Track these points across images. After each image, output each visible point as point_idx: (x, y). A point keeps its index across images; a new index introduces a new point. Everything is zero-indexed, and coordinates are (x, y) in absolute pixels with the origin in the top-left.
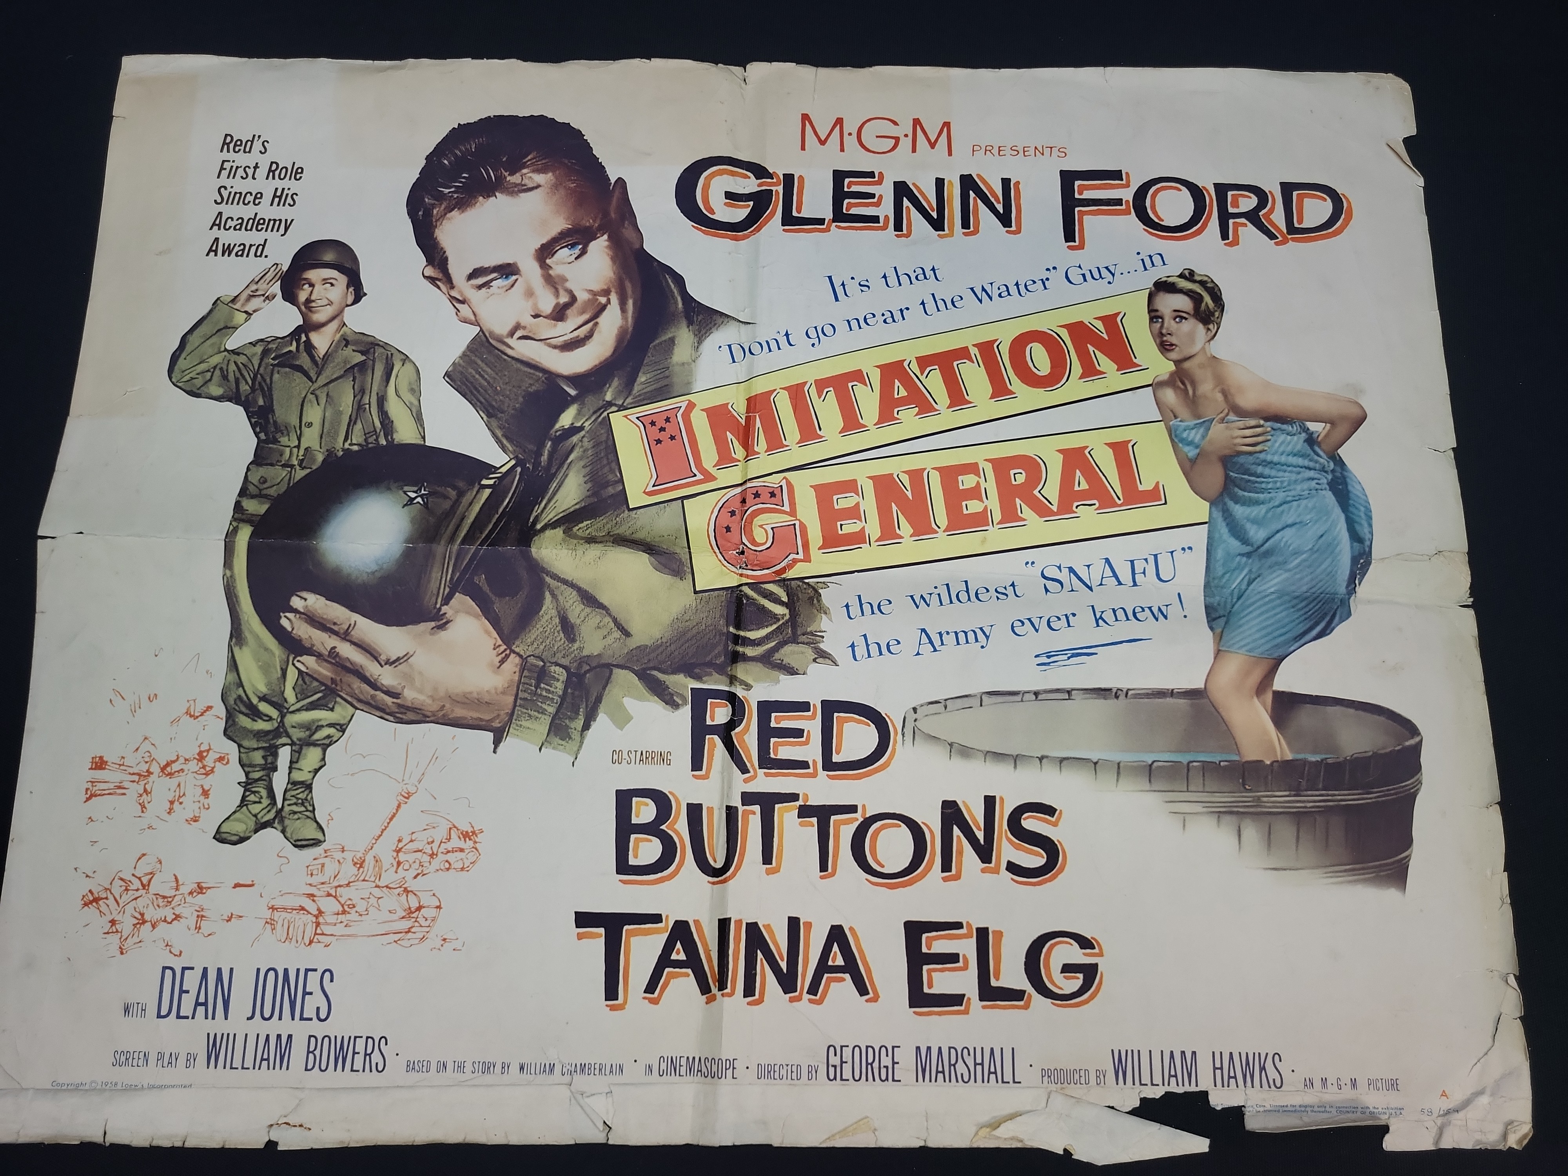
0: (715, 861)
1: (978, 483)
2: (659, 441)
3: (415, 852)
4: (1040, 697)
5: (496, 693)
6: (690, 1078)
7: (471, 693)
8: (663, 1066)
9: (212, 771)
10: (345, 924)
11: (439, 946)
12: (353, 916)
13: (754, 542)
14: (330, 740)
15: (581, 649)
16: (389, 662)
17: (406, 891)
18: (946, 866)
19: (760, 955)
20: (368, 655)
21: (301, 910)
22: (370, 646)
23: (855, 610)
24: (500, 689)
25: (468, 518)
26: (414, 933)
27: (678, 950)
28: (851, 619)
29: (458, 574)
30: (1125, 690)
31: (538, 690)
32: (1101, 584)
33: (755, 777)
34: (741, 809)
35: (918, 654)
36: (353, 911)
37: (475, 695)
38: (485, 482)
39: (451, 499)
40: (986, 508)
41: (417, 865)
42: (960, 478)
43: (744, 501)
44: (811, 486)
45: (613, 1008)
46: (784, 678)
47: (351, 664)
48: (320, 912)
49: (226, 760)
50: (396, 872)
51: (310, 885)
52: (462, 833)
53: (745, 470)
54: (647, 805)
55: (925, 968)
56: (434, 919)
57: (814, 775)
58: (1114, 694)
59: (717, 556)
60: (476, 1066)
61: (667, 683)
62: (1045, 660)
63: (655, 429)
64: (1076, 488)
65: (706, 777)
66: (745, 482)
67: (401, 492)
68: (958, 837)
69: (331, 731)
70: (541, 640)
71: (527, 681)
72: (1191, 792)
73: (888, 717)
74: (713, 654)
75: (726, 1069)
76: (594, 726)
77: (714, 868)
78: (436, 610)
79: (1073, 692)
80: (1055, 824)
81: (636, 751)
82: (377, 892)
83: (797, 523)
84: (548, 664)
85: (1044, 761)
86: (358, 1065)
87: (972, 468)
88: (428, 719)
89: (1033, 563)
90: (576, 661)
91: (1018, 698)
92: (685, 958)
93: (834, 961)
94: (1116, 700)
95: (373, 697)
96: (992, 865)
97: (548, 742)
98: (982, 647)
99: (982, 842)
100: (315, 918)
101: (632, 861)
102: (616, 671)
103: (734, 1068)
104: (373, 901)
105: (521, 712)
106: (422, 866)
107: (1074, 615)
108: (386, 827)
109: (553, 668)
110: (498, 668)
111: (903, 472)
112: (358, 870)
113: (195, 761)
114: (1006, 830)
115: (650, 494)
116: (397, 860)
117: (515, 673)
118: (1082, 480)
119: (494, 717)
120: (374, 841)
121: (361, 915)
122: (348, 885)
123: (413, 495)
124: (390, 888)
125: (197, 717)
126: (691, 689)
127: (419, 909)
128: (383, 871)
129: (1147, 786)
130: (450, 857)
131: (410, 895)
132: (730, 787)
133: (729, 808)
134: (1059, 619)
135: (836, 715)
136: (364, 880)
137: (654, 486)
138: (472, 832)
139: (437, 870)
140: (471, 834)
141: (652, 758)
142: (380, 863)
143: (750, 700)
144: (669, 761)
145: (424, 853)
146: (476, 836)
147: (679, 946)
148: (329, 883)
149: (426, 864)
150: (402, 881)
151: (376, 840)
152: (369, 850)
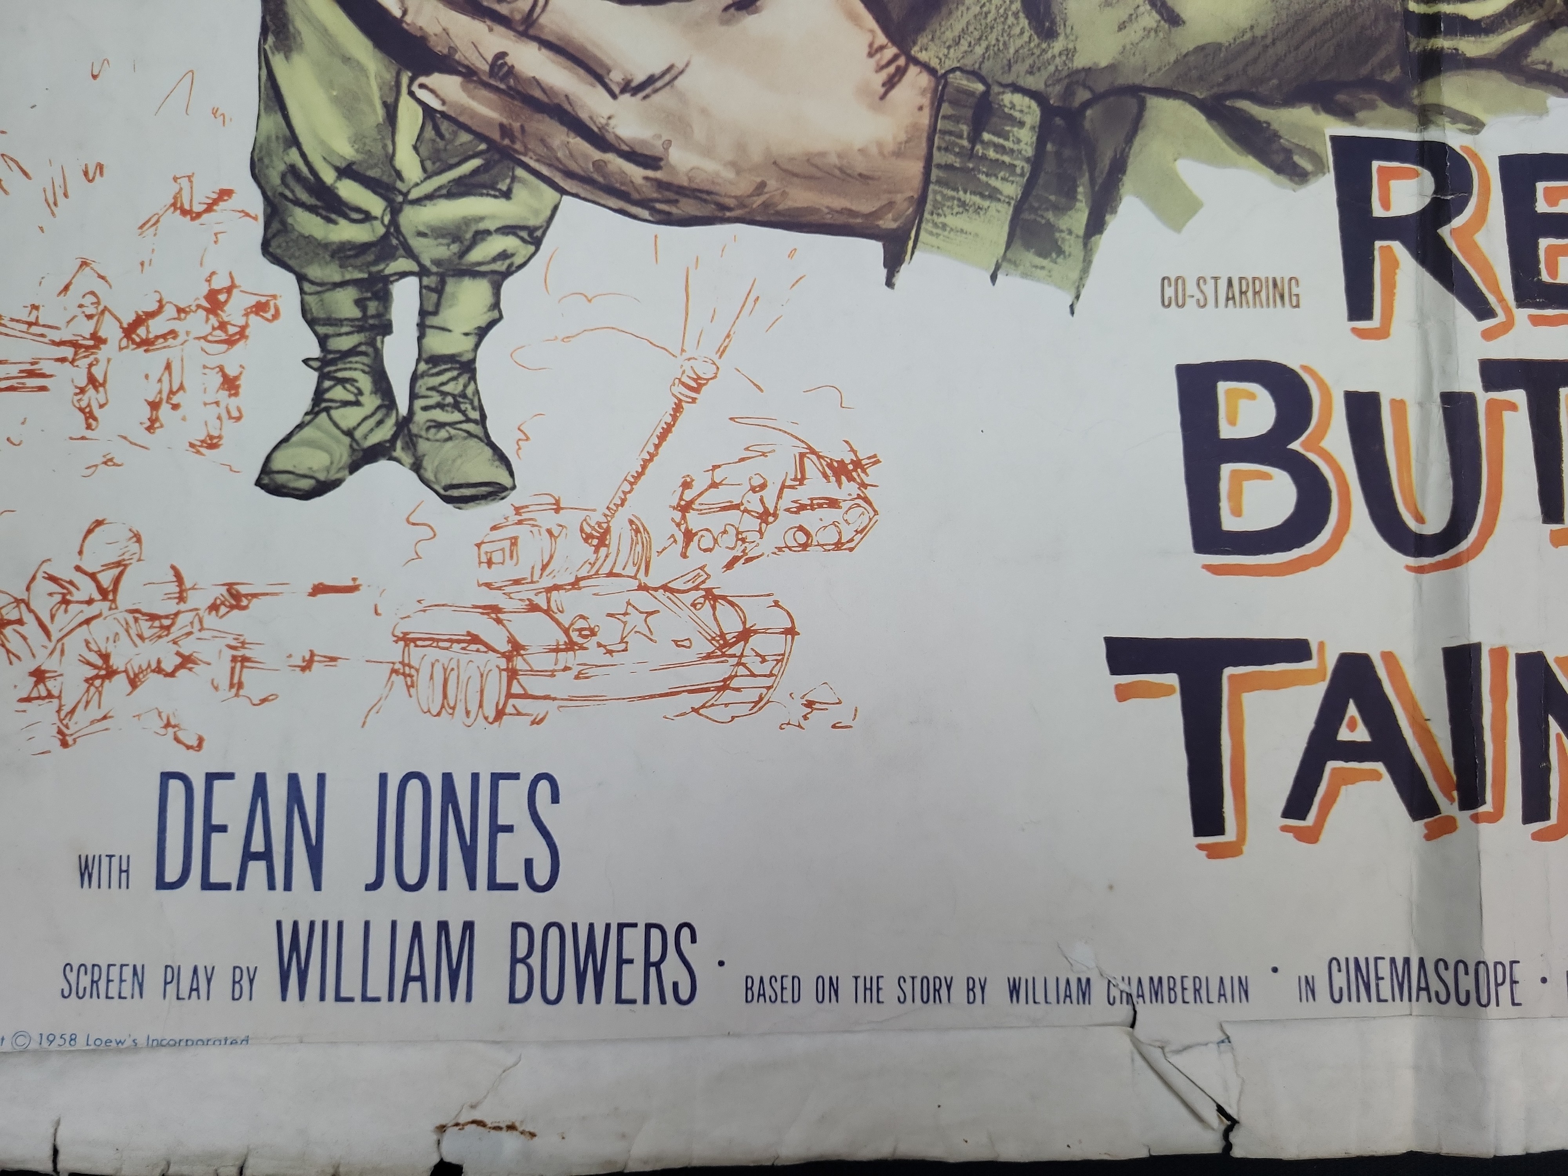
0: (1420, 519)
3: (724, 509)
5: (881, 153)
6: (1403, 1006)
7: (823, 154)
8: (1340, 980)
9: (242, 333)
10: (574, 672)
11: (797, 717)
12: (592, 654)
14: (508, 262)
15: (1069, 53)
16: (630, 88)
17: (711, 597)
19: (1554, 724)
20: (582, 72)
21: (469, 642)
22: (583, 49)
24: (890, 147)
26: (738, 690)
27: (1353, 720)
31: (979, 148)
33: (1508, 326)
34: (1483, 398)
36: (592, 643)
37: (834, 160)
41: (730, 539)
45: (1214, 852)
46: (1558, 104)
47: (543, 90)
48: (517, 648)
49: (272, 311)
50: (684, 555)
51: (488, 585)
52: (830, 466)
54: (1252, 396)
56: (781, 659)
60: (907, 987)
61: (1275, 126)
65: (1382, 333)
69: (509, 243)
70: (977, 34)
71: (950, 126)
74: (1375, 60)
75: (1497, 985)
76: (1114, 225)
77: (1421, 536)
81: (1216, 279)
82: (644, 601)
84: (996, 89)
86: (633, 985)
88: (728, 214)
90: (1059, 81)
92: (1367, 738)
95: (599, 166)
97: (1010, 261)
100: (504, 660)
101: (1229, 523)
102: (1155, 103)
103: (1514, 982)
104: (635, 619)
105: (944, 196)
106: (743, 540)
108: (652, 456)
109: (1008, 98)
110: (883, 97)
112: (596, 551)
113: (202, 313)
116: (683, 527)
117: (921, 108)
119: (881, 208)
121: (610, 652)
122: (575, 584)
124: (672, 591)
125: (199, 215)
127: (745, 635)
128: (654, 554)
130: (807, 519)
131: (722, 608)
132: (1447, 351)
133: (1448, 399)
136: (611, 574)
138: (852, 462)
139: (780, 549)
140: (851, 467)
141: (1256, 293)
142: (645, 535)
143: (1480, 155)
144: (1294, 299)
145: (746, 511)
146: (864, 471)
147: (1352, 710)
148: (532, 582)
149: (753, 536)
150: (699, 575)
151: (631, 484)
152: (617, 506)
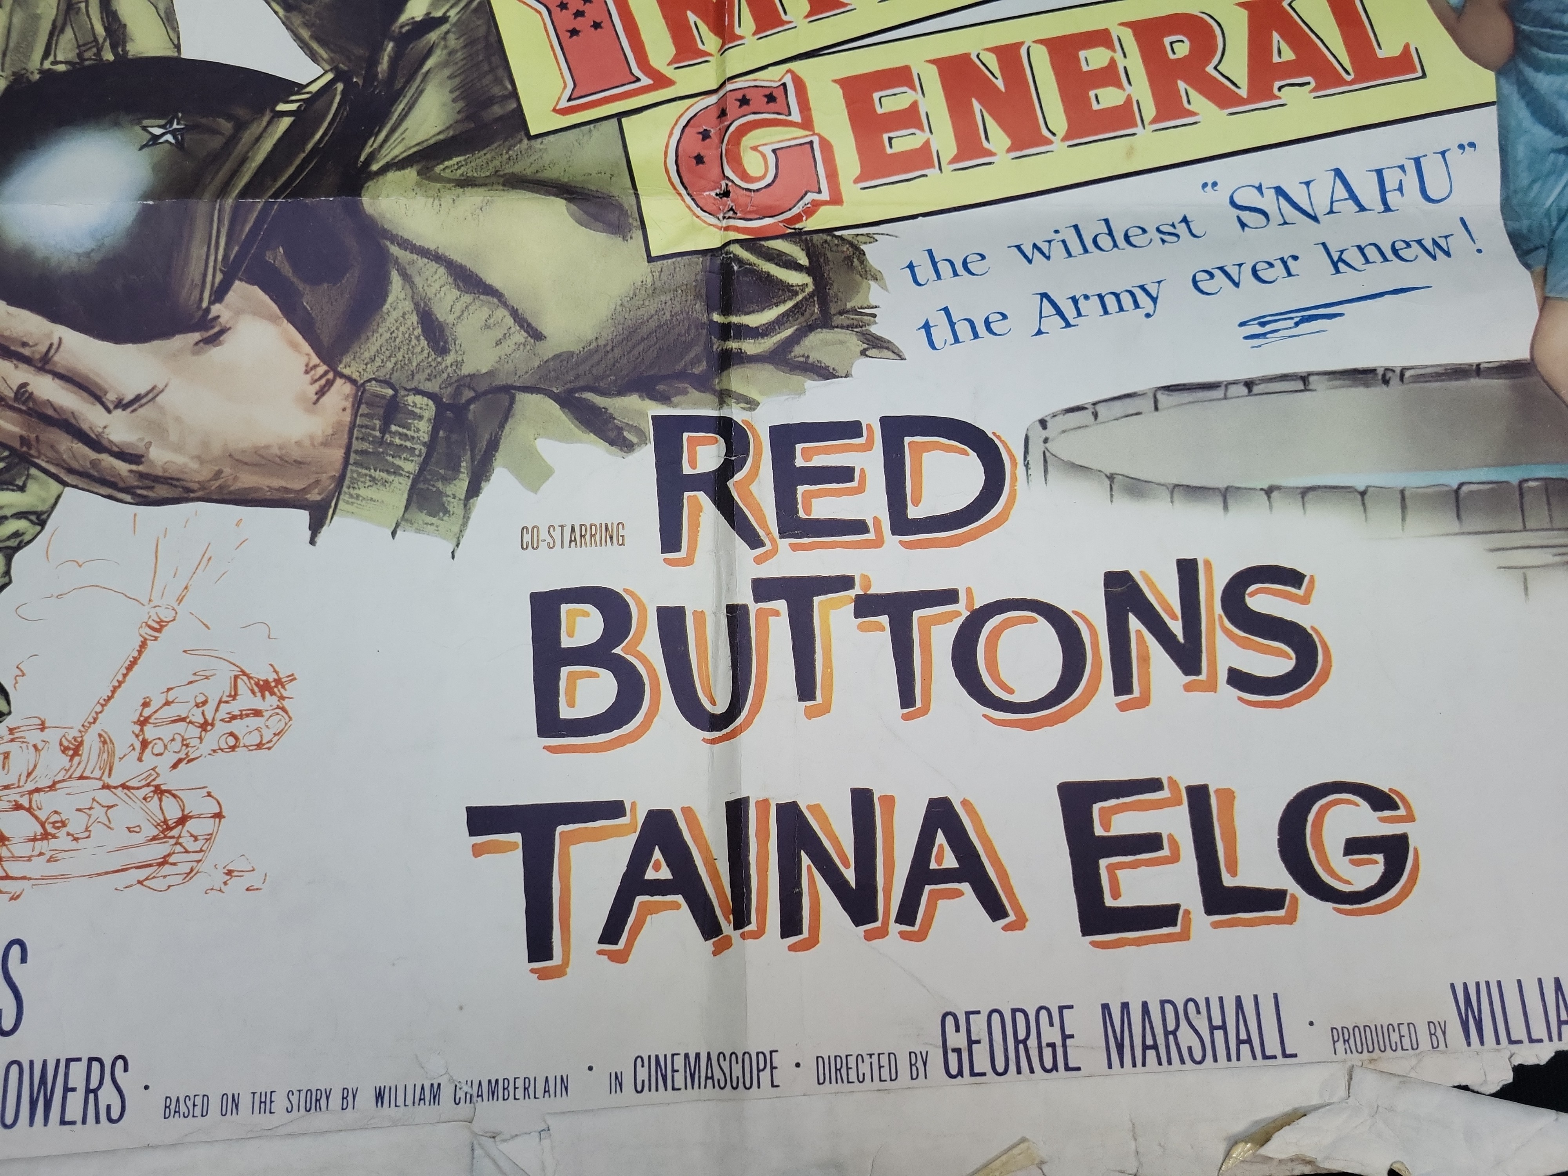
0: (713, 703)
1: (1113, 61)
2: (574, 32)
3: (173, 721)
4: (1256, 389)
5: (313, 444)
6: (692, 1093)
7: (267, 447)
8: (643, 1074)
10: (47, 857)
11: (218, 884)
12: (62, 841)
13: (745, 176)
14: (19, 539)
15: (458, 364)
16: (121, 405)
17: (159, 791)
18: (1122, 685)
19: (806, 860)
20: (85, 394)
22: (87, 378)
23: (925, 271)
24: (320, 438)
25: (253, 160)
26: (174, 864)
27: (657, 863)
28: (920, 285)
29: (236, 248)
30: (1398, 371)
31: (387, 436)
32: (1331, 212)
33: (774, 551)
34: (753, 608)
35: (1040, 332)
36: (62, 833)
37: (276, 451)
38: (281, 107)
39: (223, 134)
40: (1129, 99)
41: (176, 745)
42: (1082, 54)
43: (723, 114)
44: (835, 81)
45: (543, 975)
46: (813, 386)
47: (55, 410)
48: (3, 839)
50: (140, 760)
52: (257, 684)
53: (722, 66)
54: (586, 615)
55: (1103, 863)
56: (209, 838)
57: (878, 543)
58: (1380, 377)
59: (684, 201)
60: (294, 1099)
61: (611, 410)
62: (1258, 330)
63: (568, 14)
64: (1276, 59)
65: (688, 561)
66: (723, 85)
67: (138, 129)
68: (1138, 632)
69: (21, 525)
70: (388, 353)
71: (366, 421)
72: (1532, 530)
73: (999, 437)
74: (687, 359)
75: (759, 1071)
76: (488, 489)
77: (713, 716)
78: (200, 313)
79: (1312, 379)
80: (1305, 600)
81: (562, 526)
82: (106, 797)
83: (816, 140)
84: (402, 393)
85: (1275, 495)
86: (74, 1111)
87: (1101, 38)
88: (192, 495)
89: (1215, 184)
90: (450, 384)
91: (1219, 393)
92: (669, 876)
93: (939, 862)
94: (1384, 387)
95: (94, 463)
96: (1203, 677)
97: (407, 520)
98: (1148, 315)
99: (1181, 639)
101: (566, 713)
102: (523, 398)
103: (773, 1068)
104: (98, 812)
105: (359, 474)
106: (187, 746)
107: (1295, 258)
108: (120, 683)
109: (411, 399)
110: (315, 403)
111: (989, 50)
112: (71, 760)
114: (1220, 616)
115: (564, 112)
116: (141, 738)
117: (344, 409)
118: (1284, 47)
119: (310, 485)
120: (98, 708)
121: (76, 839)
122: (52, 787)
123: (157, 131)
124: (129, 788)
126: (653, 418)
127: (183, 820)
128: (117, 759)
129: (1455, 527)
130: (237, 726)
131: (167, 800)
132: (731, 573)
133: (731, 609)
134: (1271, 265)
135: (907, 440)
136: (81, 777)
137: (570, 100)
138: (275, 680)
139: (214, 751)
140: (273, 684)
141: (591, 536)
142: (110, 745)
143: (755, 426)
144: (620, 538)
145: (191, 722)
146: (283, 687)
147: (657, 854)
148: (19, 787)
149: (194, 742)
150: (150, 775)
151: (103, 706)
152: (90, 723)
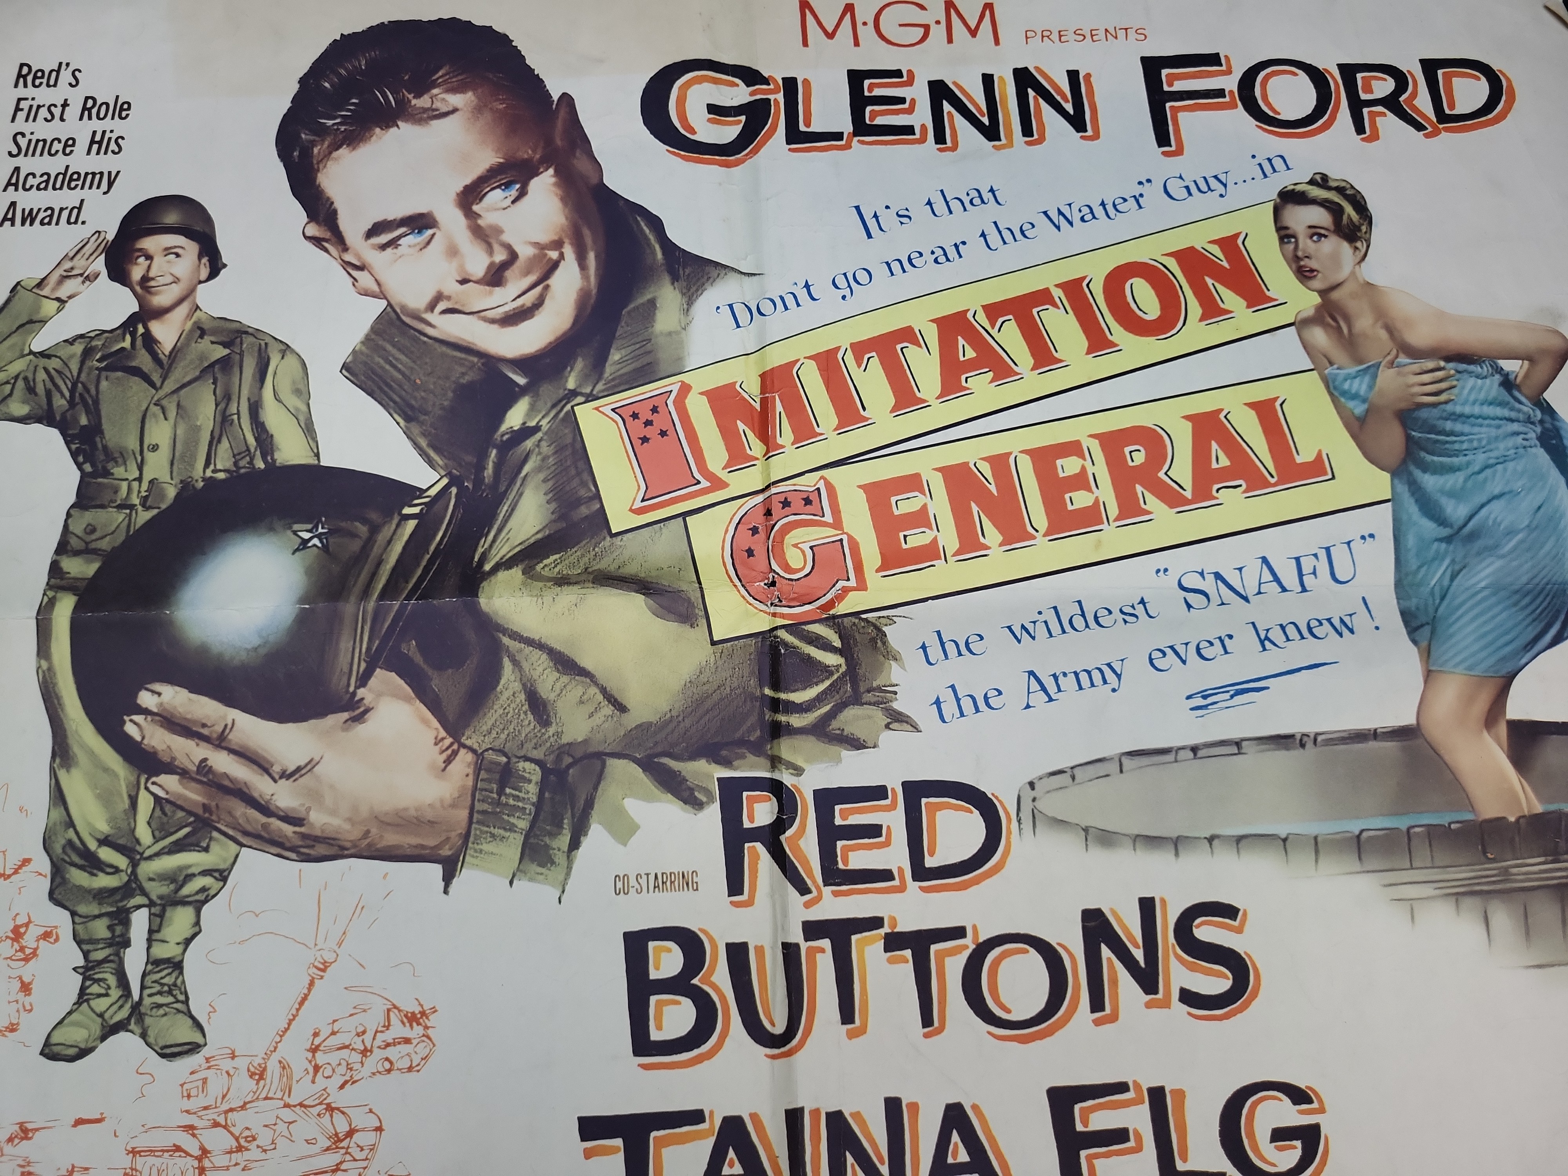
0: (773, 1024)
1: (1083, 468)
2: (645, 440)
3: (339, 1049)
4: (1201, 753)
5: (443, 806)
7: (406, 809)
9: (34, 953)
10: (241, 1166)
12: (254, 1153)
13: (787, 568)
14: (206, 893)
15: (558, 734)
16: (285, 775)
17: (330, 1109)
18: (1097, 1004)
19: (850, 1159)
20: (255, 767)
21: (175, 1151)
22: (256, 753)
23: (935, 652)
24: (448, 800)
25: (387, 562)
26: (345, 1171)
27: (731, 1160)
28: (931, 664)
29: (377, 642)
30: (1312, 736)
31: (503, 799)
32: (1259, 593)
33: (819, 898)
34: (804, 946)
35: (1028, 706)
36: (253, 1146)
37: (413, 813)
38: (407, 511)
39: (360, 537)
40: (1097, 500)
41: (342, 1069)
42: (1059, 462)
43: (768, 513)
44: (860, 487)
46: (848, 755)
47: (231, 781)
48: (205, 1152)
49: (54, 937)
50: (313, 1082)
51: (187, 1112)
52: (406, 1016)
53: (767, 471)
54: (669, 950)
55: (1083, 1154)
56: (373, 1148)
57: (902, 889)
58: (1298, 741)
59: (739, 591)
61: (683, 773)
62: (1201, 702)
63: (639, 423)
64: (1214, 465)
65: (749, 903)
66: (768, 487)
67: (289, 533)
68: (1109, 959)
69: (207, 881)
70: (501, 727)
71: (485, 785)
72: (1417, 868)
73: (996, 798)
74: (745, 728)
76: (587, 843)
77: (773, 1035)
78: (348, 696)
79: (1244, 744)
80: (1239, 930)
81: (647, 875)
82: (287, 1114)
83: (845, 538)
84: (514, 760)
85: (1216, 842)
87: (1073, 448)
88: (346, 852)
89: (1166, 570)
90: (553, 752)
91: (1170, 757)
92: (741, 1172)
93: (955, 1158)
94: (1301, 750)
95: (265, 826)
96: (1160, 996)
97: (521, 871)
98: (1114, 690)
99: (1142, 964)
100: (197, 1162)
101: (655, 1035)
102: (612, 763)
104: (281, 1127)
105: (481, 831)
106: (351, 1069)
107: (1230, 637)
108: (294, 1016)
109: (522, 765)
110: (444, 770)
111: (982, 459)
112: (257, 1084)
113: (9, 942)
114: (1173, 945)
115: (639, 511)
116: (313, 1063)
117: (467, 775)
118: (1222, 455)
119: (441, 843)
120: (278, 1039)
121: (265, 1151)
122: (243, 1107)
123: (306, 535)
124: (305, 1107)
125: (9, 876)
126: (719, 779)
127: (350, 1133)
128: (294, 1082)
129: (1357, 866)
130: (391, 1052)
131: (337, 1116)
132: (785, 914)
133: (786, 946)
134: (1211, 644)
135: (924, 801)
136: (266, 1098)
137: (643, 500)
138: (420, 1012)
139: (374, 1074)
140: (419, 1016)
141: (671, 882)
142: (289, 1070)
143: (802, 790)
144: (695, 885)
145: (353, 1049)
146: (427, 1018)
147: (731, 1154)
148: (216, 1107)
149: (357, 1066)
150: (323, 1095)
151: (281, 1036)
152: (271, 1052)
